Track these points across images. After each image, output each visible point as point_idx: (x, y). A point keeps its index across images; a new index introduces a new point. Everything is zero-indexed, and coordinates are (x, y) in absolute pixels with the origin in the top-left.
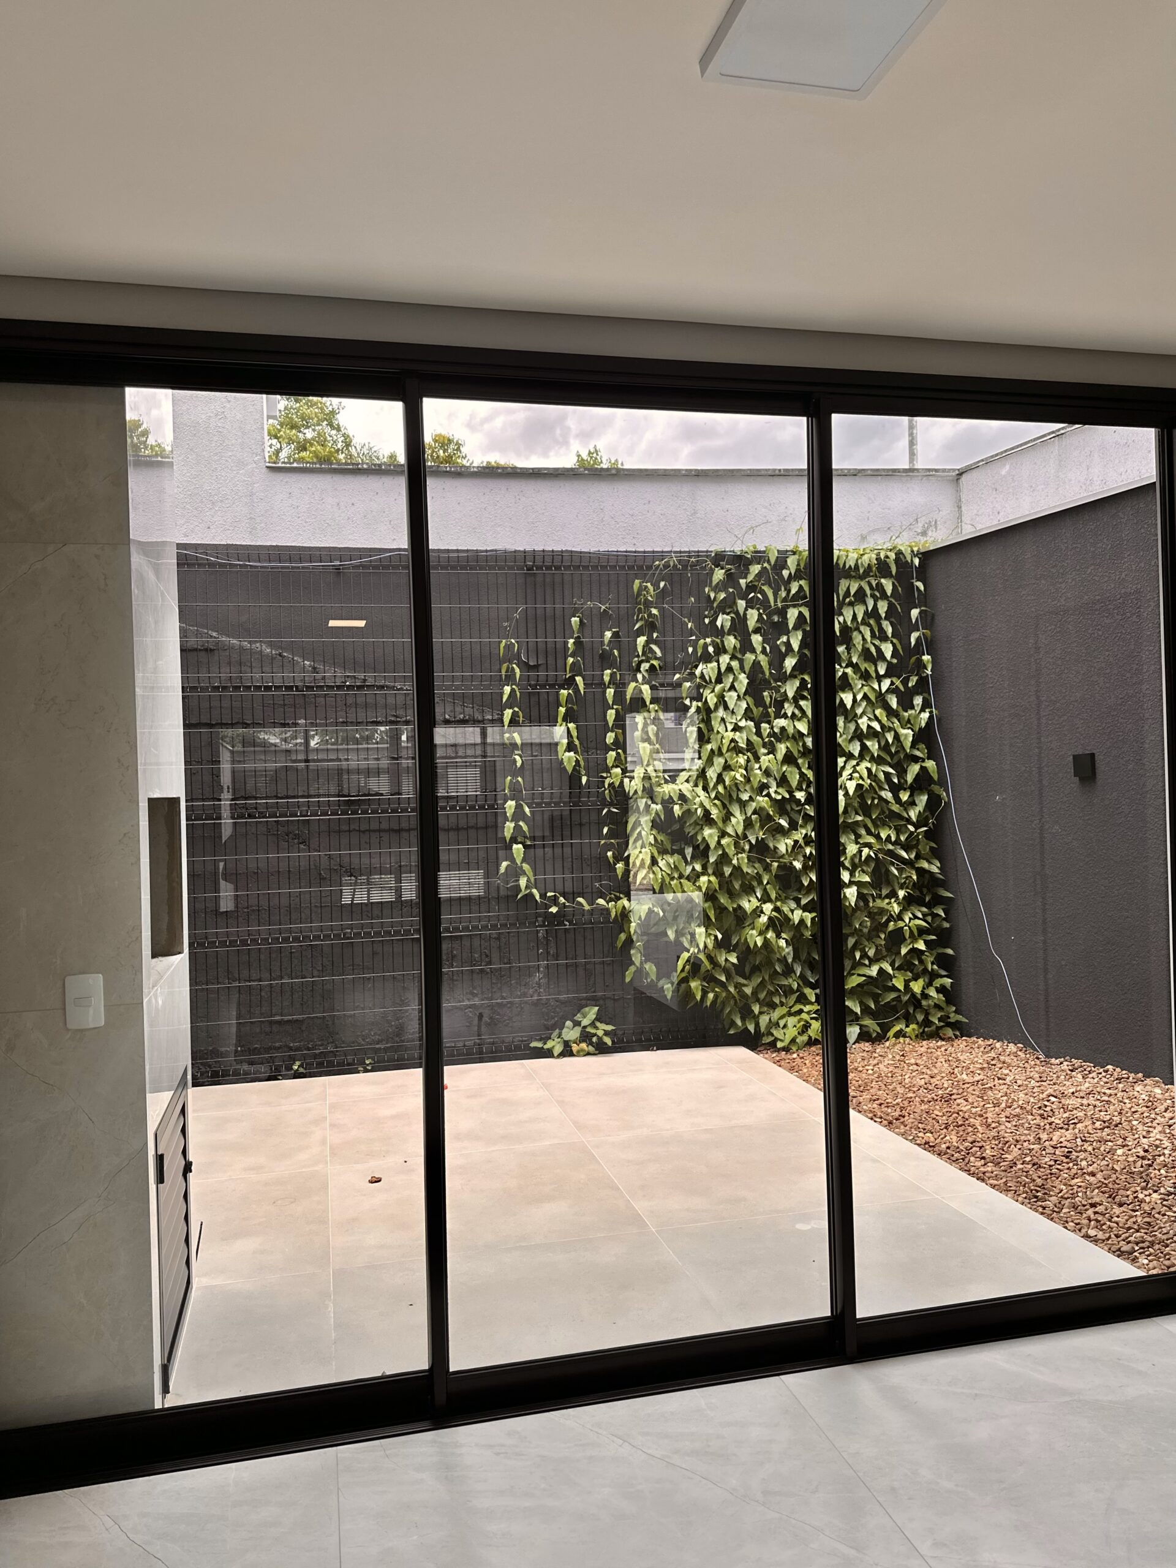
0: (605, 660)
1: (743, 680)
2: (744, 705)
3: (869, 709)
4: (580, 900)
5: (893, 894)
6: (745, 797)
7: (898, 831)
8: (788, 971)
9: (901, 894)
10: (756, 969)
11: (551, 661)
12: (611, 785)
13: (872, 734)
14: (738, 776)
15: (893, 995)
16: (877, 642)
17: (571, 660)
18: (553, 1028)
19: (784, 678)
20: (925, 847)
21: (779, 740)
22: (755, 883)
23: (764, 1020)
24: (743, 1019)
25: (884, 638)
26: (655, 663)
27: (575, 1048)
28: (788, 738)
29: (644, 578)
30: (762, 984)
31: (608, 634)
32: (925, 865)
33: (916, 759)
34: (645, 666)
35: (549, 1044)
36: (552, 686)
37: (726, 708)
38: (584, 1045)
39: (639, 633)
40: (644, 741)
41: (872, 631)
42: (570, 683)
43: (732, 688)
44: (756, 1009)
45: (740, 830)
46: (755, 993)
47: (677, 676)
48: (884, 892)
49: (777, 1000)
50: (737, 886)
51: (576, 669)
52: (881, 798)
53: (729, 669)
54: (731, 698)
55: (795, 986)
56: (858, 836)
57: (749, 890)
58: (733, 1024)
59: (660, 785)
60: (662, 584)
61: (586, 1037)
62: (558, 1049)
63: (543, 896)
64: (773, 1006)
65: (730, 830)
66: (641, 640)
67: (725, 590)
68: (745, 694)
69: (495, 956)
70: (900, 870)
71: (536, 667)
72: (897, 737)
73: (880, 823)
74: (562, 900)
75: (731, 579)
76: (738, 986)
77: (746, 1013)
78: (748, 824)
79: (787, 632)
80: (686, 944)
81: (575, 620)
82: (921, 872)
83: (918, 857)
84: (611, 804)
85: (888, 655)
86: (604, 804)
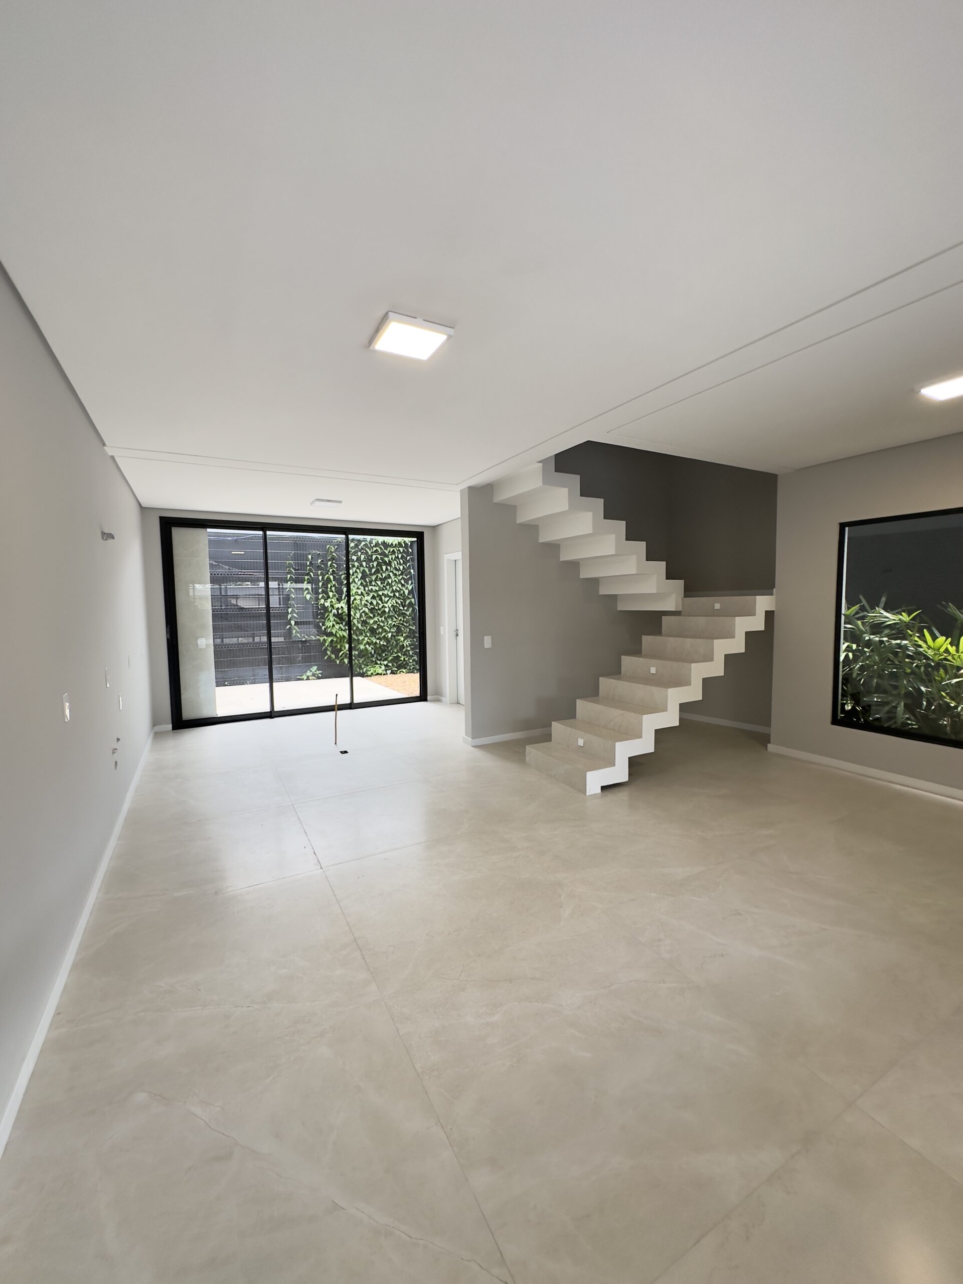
0: (319, 568)
1: (360, 575)
2: (360, 582)
3: (396, 584)
4: (312, 637)
5: (402, 635)
6: (360, 608)
7: (404, 618)
8: (373, 656)
9: (404, 635)
10: (364, 656)
11: (302, 568)
12: (321, 604)
13: (397, 591)
14: (358, 602)
15: (401, 662)
16: (399, 565)
17: (308, 568)
18: (304, 673)
19: (371, 574)
20: (411, 623)
21: (371, 592)
22: (363, 632)
23: (364, 670)
24: (360, 669)
25: (400, 564)
26: (335, 569)
27: (310, 678)
28: (373, 592)
29: (330, 545)
30: (365, 660)
31: (319, 561)
32: (411, 627)
33: (409, 598)
34: (331, 570)
35: (303, 677)
36: (303, 575)
37: (355, 583)
38: (313, 677)
39: (329, 560)
40: (330, 591)
41: (397, 563)
42: (308, 574)
43: (357, 577)
44: (363, 666)
45: (359, 617)
46: (363, 662)
47: (341, 573)
48: (400, 634)
49: (369, 664)
50: (358, 633)
51: (310, 570)
52: (400, 609)
53: (356, 572)
54: (356, 580)
55: (374, 660)
56: (392, 619)
57: (361, 634)
58: (357, 671)
59: (335, 604)
60: (336, 547)
61: (314, 675)
62: (305, 677)
63: (301, 636)
64: (368, 666)
65: (356, 617)
66: (329, 563)
67: (355, 549)
68: (361, 578)
69: (286, 653)
70: (404, 629)
71: (298, 570)
72: (404, 592)
73: (399, 616)
74: (306, 637)
75: (357, 546)
76: (358, 660)
77: (360, 668)
78: (361, 616)
79: (373, 562)
80: (343, 649)
81: (310, 557)
82: (410, 629)
83: (409, 625)
84: (321, 610)
85: (401, 569)
86: (319, 609)
